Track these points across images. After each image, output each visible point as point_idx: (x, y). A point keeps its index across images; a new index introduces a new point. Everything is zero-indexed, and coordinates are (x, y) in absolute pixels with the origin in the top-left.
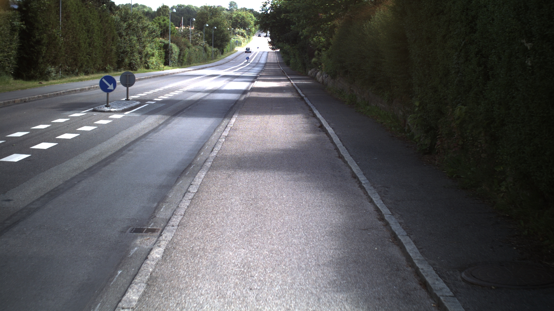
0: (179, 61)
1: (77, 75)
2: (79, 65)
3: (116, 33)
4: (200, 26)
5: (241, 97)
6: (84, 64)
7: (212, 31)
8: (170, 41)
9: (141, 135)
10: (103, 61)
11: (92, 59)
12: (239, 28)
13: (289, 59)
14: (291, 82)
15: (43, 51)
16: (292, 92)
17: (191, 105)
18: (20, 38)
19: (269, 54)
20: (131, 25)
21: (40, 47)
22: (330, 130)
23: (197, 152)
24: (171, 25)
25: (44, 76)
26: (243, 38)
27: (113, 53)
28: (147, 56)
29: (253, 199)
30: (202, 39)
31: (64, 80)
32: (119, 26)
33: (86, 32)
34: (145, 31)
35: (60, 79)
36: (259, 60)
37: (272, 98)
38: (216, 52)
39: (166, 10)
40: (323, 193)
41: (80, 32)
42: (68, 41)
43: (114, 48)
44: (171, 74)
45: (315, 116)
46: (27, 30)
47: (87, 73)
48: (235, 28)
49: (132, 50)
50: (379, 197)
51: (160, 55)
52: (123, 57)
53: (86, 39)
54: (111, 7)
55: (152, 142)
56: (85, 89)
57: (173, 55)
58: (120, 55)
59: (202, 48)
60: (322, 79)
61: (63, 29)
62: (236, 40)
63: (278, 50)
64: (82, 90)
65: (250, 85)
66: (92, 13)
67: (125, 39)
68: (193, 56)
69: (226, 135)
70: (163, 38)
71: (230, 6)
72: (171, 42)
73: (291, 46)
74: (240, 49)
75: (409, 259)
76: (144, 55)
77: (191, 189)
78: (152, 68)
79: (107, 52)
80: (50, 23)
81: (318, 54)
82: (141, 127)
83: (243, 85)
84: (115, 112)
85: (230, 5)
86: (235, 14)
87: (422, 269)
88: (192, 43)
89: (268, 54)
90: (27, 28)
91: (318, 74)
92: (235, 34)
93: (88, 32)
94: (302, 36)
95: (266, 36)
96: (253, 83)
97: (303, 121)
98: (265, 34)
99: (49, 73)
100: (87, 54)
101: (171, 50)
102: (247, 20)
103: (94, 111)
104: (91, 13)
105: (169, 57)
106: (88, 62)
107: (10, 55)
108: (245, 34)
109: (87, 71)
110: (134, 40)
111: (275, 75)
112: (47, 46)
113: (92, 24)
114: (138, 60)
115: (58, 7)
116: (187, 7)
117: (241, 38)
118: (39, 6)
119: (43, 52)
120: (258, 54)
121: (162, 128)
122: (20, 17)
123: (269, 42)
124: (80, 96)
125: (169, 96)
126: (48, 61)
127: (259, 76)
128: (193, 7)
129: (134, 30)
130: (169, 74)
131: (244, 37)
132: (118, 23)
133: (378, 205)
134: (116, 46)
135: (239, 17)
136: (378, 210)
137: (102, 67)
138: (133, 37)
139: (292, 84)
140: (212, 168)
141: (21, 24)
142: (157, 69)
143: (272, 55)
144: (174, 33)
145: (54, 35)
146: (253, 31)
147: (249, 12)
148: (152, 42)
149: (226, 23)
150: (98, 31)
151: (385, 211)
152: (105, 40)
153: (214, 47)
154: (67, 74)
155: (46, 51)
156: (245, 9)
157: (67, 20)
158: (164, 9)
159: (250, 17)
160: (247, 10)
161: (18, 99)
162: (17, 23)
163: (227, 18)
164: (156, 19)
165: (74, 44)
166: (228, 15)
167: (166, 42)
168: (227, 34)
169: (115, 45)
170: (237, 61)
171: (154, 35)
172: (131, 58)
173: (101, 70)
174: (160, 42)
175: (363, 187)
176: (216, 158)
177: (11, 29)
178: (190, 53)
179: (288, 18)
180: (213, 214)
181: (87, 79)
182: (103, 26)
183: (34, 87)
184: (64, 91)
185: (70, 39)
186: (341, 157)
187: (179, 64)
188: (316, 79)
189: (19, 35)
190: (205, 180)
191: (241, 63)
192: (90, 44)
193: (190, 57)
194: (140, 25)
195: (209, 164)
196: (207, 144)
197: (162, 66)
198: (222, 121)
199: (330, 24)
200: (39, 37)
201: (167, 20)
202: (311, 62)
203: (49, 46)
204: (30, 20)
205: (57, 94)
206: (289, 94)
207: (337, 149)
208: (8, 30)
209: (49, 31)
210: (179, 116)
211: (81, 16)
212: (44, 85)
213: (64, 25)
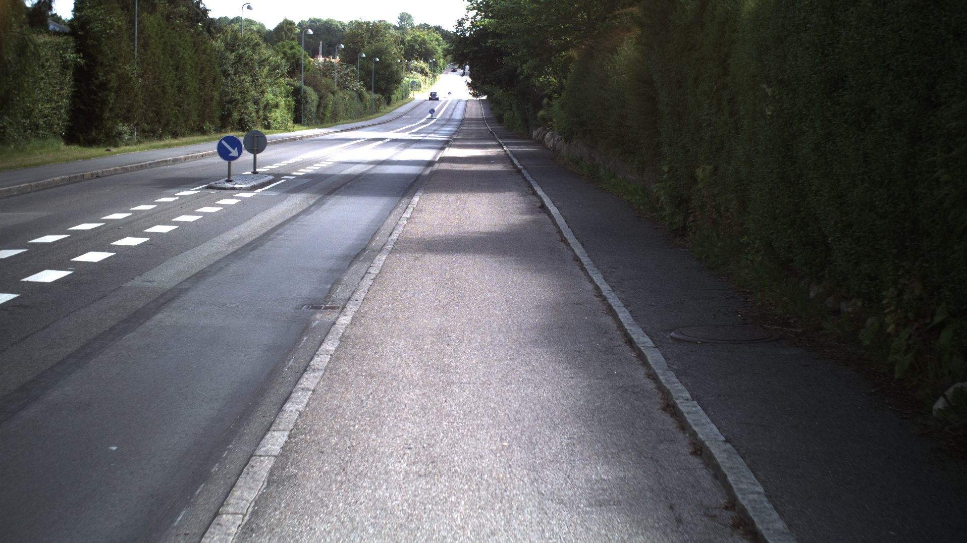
0: (318, 117)
1: (160, 138)
2: (163, 121)
3: (218, 70)
4: (350, 57)
5: (424, 170)
6: (171, 120)
7: (372, 65)
8: (302, 82)
9: (289, 217)
10: (198, 116)
11: (182, 113)
12: (416, 60)
13: (502, 112)
14: (503, 148)
15: (111, 99)
16: (504, 163)
17: (351, 181)
18: (75, 80)
19: (469, 105)
20: (243, 57)
21: (107, 93)
22: (554, 210)
23: (370, 237)
24: (305, 56)
25: (112, 140)
26: (423, 78)
27: (214, 103)
28: (268, 107)
29: (447, 279)
30: (354, 80)
31: (142, 146)
32: (224, 58)
33: (173, 69)
34: (265, 66)
35: (136, 144)
36: (452, 115)
37: (472, 172)
38: (379, 100)
39: (291, 29)
40: (534, 275)
41: (164, 69)
42: (147, 83)
43: (216, 94)
44: (307, 137)
45: (535, 193)
46: (85, 67)
47: (175, 135)
48: (409, 60)
49: (244, 98)
50: (602, 276)
51: (288, 107)
52: (230, 110)
53: (174, 81)
54: (209, 27)
55: (306, 225)
56: (180, 159)
57: (308, 106)
58: (224, 106)
59: (355, 94)
60: (553, 144)
61: (140, 64)
62: (411, 80)
63: (485, 97)
64: (175, 161)
65: (437, 154)
66: (182, 38)
67: (232, 80)
68: (341, 108)
69: (408, 217)
70: (291, 77)
71: (401, 21)
72: (305, 84)
73: (505, 91)
74: (419, 96)
75: (620, 325)
76: (262, 105)
77: (371, 270)
78: (276, 128)
79: (204, 101)
80: (121, 55)
81: (548, 103)
82: (285, 208)
83: (427, 155)
84: (241, 190)
85: (400, 19)
86: (410, 35)
87: (630, 330)
88: (338, 86)
89: (466, 105)
90: (86, 64)
91: (548, 135)
92: (409, 70)
93: (177, 69)
94: (522, 75)
95: (464, 75)
96: (442, 151)
97: (517, 200)
98: (462, 71)
99: (120, 134)
100: (175, 105)
101: (306, 98)
102: (431, 46)
103: (210, 187)
104: (180, 38)
105: (301, 110)
106: (177, 118)
107: (61, 106)
108: (427, 70)
109: (176, 132)
110: (246, 82)
111: (478, 139)
112: (116, 92)
113: (182, 56)
114: (254, 114)
115: (131, 29)
116: (326, 22)
117: (419, 78)
118: (104, 28)
119: (111, 101)
120: (449, 105)
121: (316, 210)
122: (75, 47)
123: (468, 84)
124: (178, 169)
125: (314, 170)
126: (117, 116)
127: (451, 139)
128: (336, 23)
129: (246, 64)
130: (304, 137)
131: (426, 74)
132: (222, 54)
133: (598, 284)
134: (218, 92)
135: (416, 41)
136: (597, 288)
137: (197, 126)
138: (245, 77)
139: (505, 151)
140: (393, 251)
141: (77, 58)
142: (283, 129)
143: (474, 106)
144: (308, 70)
145: (128, 75)
146: (441, 64)
147: (434, 32)
148: (275, 84)
149: (394, 50)
150: (192, 67)
151: (605, 288)
152: (203, 82)
153: (375, 92)
154: (146, 137)
155: (115, 100)
156: (425, 27)
157: (146, 51)
158: (289, 26)
159: (436, 40)
160: (430, 29)
161: (88, 173)
162: (70, 56)
163: (395, 42)
164: (278, 46)
165: (156, 89)
166: (397, 38)
167: (297, 84)
168: (397, 71)
169: (217, 90)
170: (414, 116)
171: (278, 73)
172: (242, 111)
173: (197, 130)
174: (287, 85)
175: (585, 268)
176: (397, 242)
177: (61, 65)
178: (335, 103)
179: (498, 46)
180: (401, 291)
181: (177, 145)
182: (199, 59)
183: (101, 156)
184: (150, 162)
185: (150, 81)
186: (564, 240)
187: (318, 121)
188: (544, 144)
189: (73, 74)
190: (387, 262)
191: (421, 119)
192: (179, 89)
193: (335, 108)
194: (256, 57)
195: (389, 247)
196: (382, 228)
197: (290, 124)
198: (400, 201)
199: (564, 56)
200: (104, 78)
201: (297, 47)
202: (537, 117)
203: (120, 91)
204: (91, 50)
205: (141, 166)
206: (499, 166)
207: (560, 232)
208: (58, 67)
209: (120, 68)
210: (335, 195)
211: (165, 43)
212: (115, 153)
213: (140, 58)
